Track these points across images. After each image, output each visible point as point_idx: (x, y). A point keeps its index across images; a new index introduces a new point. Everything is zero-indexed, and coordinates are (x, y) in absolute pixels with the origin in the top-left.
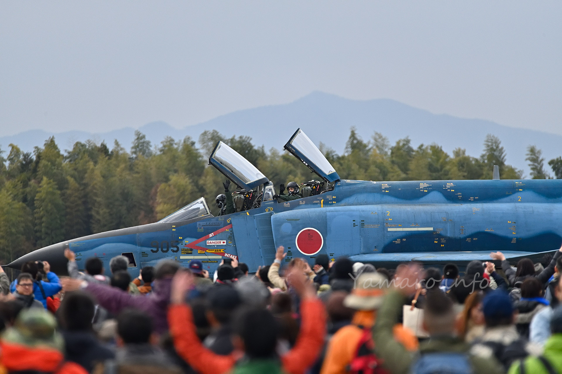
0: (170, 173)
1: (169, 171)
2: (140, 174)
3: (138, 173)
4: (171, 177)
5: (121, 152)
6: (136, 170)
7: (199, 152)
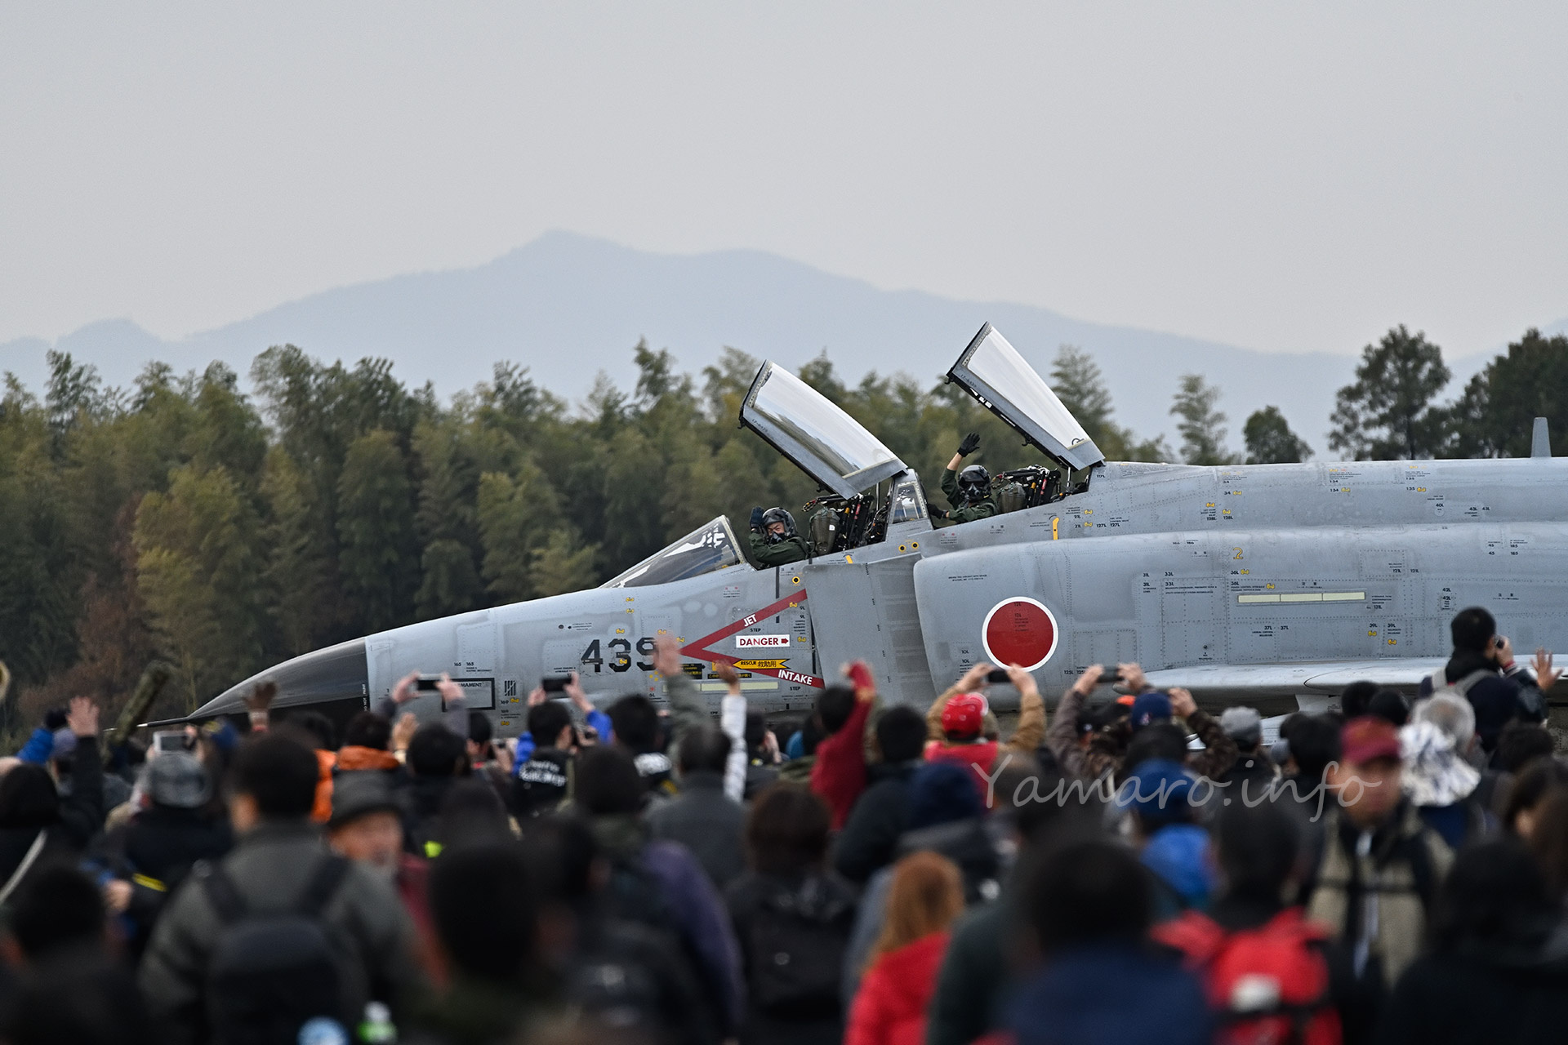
0: (170, 463)
1: (165, 458)
2: (84, 469)
3: (76, 464)
4: (172, 474)
5: (25, 407)
6: (72, 456)
7: (249, 406)
